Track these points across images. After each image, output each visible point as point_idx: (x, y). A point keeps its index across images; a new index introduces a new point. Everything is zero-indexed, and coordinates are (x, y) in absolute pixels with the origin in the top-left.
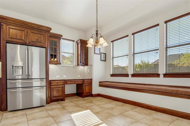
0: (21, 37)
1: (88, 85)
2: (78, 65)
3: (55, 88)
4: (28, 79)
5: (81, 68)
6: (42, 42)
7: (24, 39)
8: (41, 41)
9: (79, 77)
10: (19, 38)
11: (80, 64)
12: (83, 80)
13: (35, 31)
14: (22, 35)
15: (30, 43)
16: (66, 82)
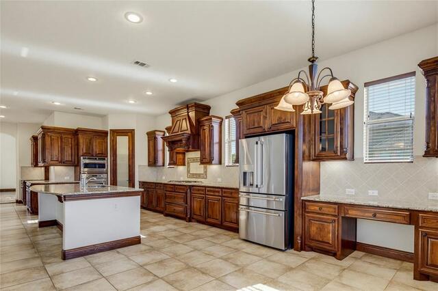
0: (259, 123)
4: (259, 193)
6: (287, 121)
7: (262, 125)
8: (285, 119)
10: (256, 126)
13: (276, 103)
14: (260, 118)
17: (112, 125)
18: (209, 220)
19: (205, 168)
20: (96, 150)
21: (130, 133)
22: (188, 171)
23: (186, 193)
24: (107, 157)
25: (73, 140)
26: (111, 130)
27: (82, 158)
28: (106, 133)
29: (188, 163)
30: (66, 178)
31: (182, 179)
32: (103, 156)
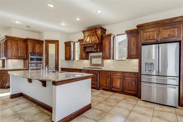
4: (158, 76)
6: (175, 36)
7: (156, 38)
13: (167, 26)
14: (154, 34)
15: (162, 40)
17: (46, 37)
18: (113, 89)
19: (102, 61)
20: (37, 50)
21: (56, 42)
22: (91, 63)
23: (97, 75)
24: (43, 55)
25: (24, 44)
26: (45, 40)
27: (30, 55)
28: (43, 42)
29: (91, 58)
30: (19, 66)
31: (86, 67)
32: (41, 54)
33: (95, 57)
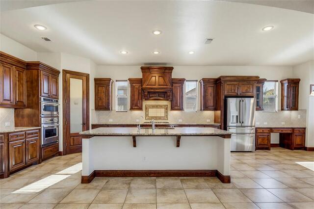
1: (300, 135)
2: (282, 109)
3: (261, 135)
4: (242, 126)
5: (287, 113)
9: (283, 125)
11: (287, 109)
12: (293, 129)
15: (241, 94)
16: (271, 130)
33: (153, 107)
